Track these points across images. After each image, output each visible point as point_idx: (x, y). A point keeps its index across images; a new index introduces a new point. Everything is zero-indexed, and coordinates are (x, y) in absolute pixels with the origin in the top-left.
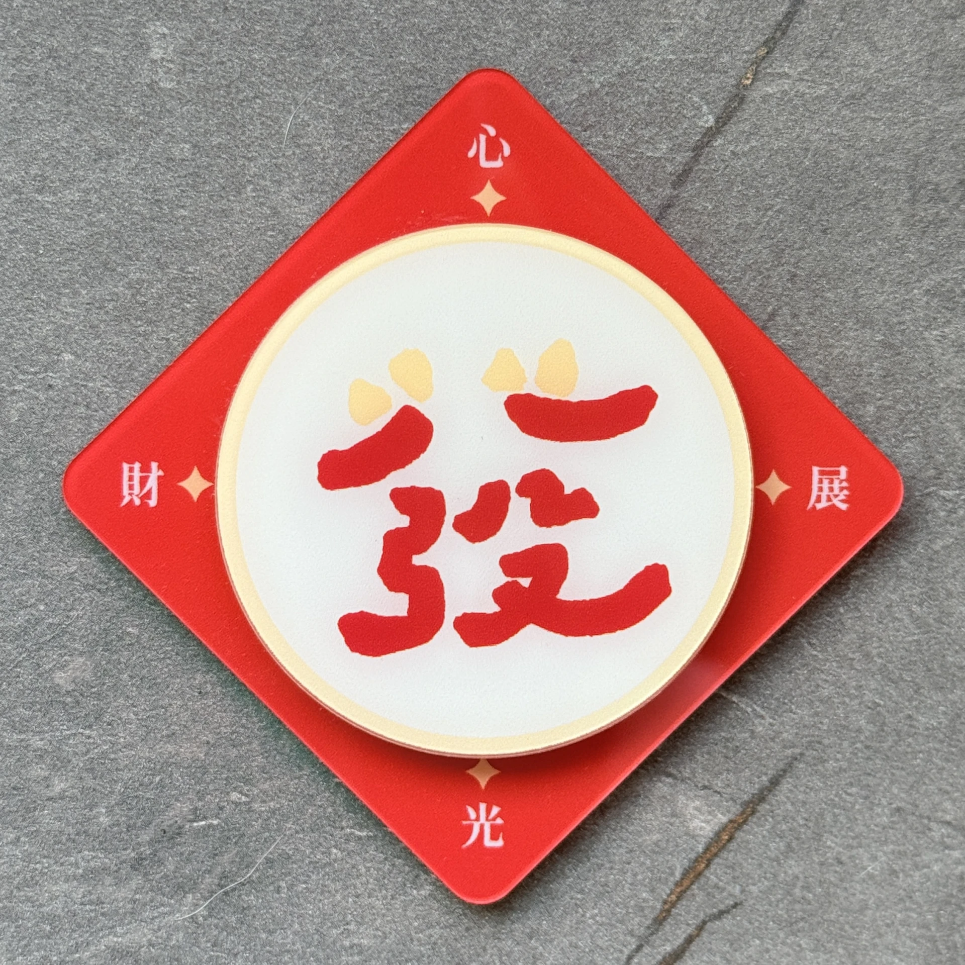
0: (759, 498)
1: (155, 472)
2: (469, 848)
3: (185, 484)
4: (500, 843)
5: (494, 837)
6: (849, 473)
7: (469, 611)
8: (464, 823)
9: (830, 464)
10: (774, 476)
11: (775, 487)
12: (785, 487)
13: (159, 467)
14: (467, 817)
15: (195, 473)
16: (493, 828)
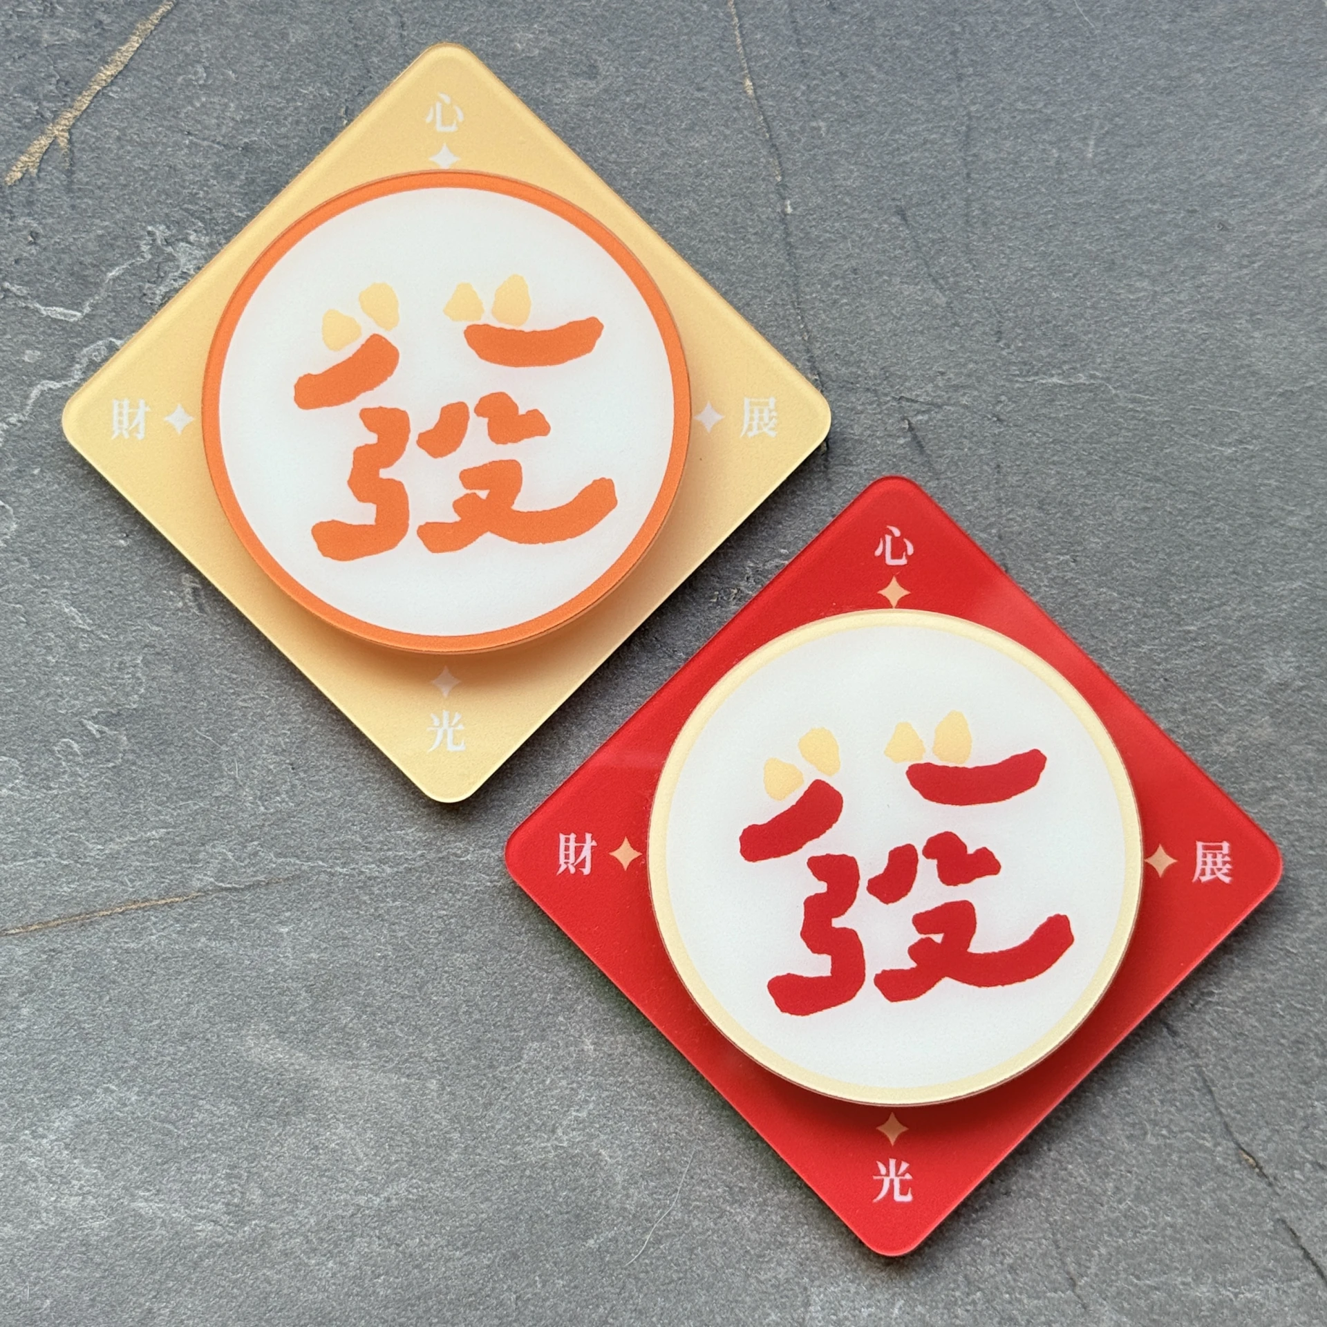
0: (1148, 871)
1: (589, 843)
2: (879, 1202)
3: (616, 854)
4: (908, 1198)
5: (903, 1192)
6: (1232, 849)
7: (888, 968)
8: (875, 1178)
9: (1213, 839)
10: (1161, 850)
11: (1163, 861)
12: (1171, 861)
13: (593, 838)
14: (878, 1173)
15: (626, 844)
16: (902, 1183)
